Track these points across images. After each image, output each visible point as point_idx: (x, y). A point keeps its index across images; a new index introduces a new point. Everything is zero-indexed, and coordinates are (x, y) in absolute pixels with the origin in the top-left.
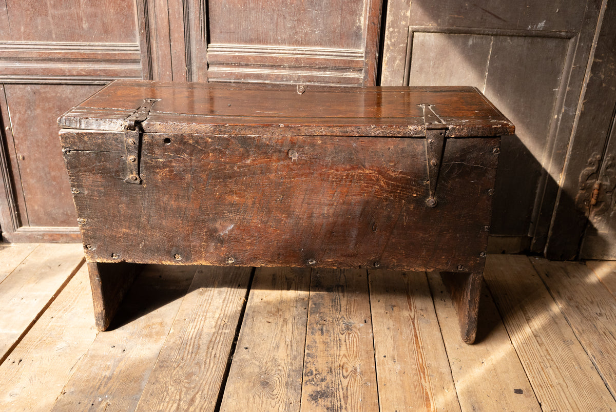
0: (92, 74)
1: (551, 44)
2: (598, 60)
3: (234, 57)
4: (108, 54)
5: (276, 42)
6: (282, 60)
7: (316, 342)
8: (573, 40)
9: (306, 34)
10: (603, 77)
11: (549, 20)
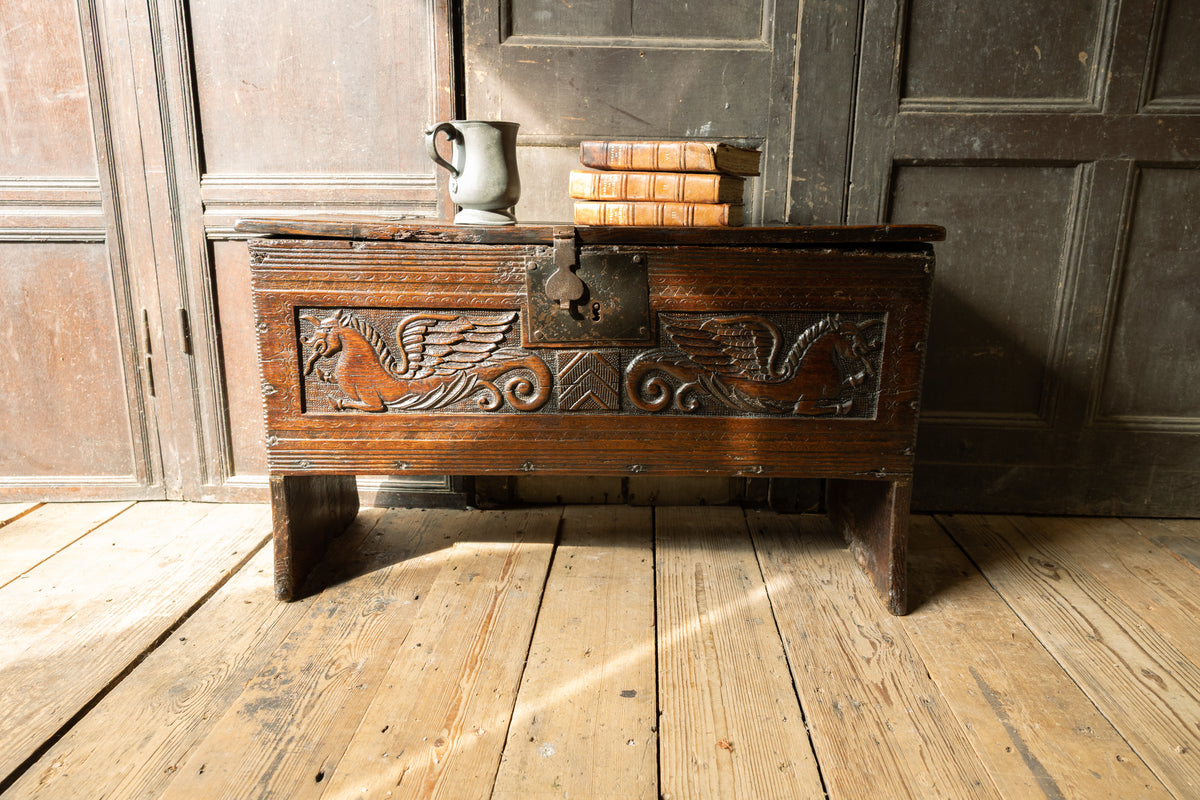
0: (25, 224)
2: (798, 179)
3: (242, 192)
4: (50, 193)
5: (304, 168)
6: (314, 193)
7: (311, 627)
9: (348, 153)
11: (715, 121)
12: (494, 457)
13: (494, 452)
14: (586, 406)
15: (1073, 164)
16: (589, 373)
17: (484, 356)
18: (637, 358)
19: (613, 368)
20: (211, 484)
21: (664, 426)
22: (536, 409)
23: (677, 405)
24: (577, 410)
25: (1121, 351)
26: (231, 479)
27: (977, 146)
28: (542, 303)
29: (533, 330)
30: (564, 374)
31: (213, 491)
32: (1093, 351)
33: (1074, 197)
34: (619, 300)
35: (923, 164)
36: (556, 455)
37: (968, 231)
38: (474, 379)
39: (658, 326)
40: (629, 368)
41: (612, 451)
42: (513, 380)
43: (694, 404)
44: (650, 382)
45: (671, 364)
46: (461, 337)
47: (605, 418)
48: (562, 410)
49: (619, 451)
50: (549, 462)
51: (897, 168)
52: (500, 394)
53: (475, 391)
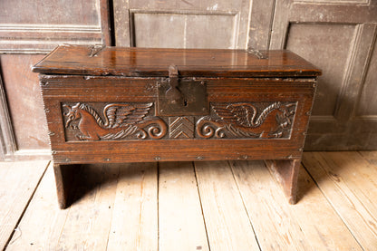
1: (224, 19)
2: (252, 29)
3: (11, 33)
5: (40, 22)
6: (45, 34)
8: (236, 16)
9: (60, 16)
10: (256, 39)
11: (220, 4)
12: (144, 156)
13: (144, 154)
14: (181, 137)
15: (356, 24)
16: (182, 125)
17: (140, 120)
18: (201, 119)
19: (192, 123)
20: (8, 154)
21: (211, 143)
22: (161, 138)
23: (216, 135)
24: (177, 138)
25: (364, 93)
26: (17, 152)
27: (321, 17)
28: (164, 100)
29: (160, 110)
30: (173, 125)
31: (10, 157)
32: (355, 94)
33: (354, 37)
34: (195, 98)
35: (300, 23)
36: (169, 154)
37: (315, 50)
38: (136, 128)
39: (210, 107)
40: (198, 122)
41: (190, 152)
42: (152, 128)
43: (223, 135)
44: (206, 128)
45: (215, 121)
46: (131, 113)
47: (188, 141)
48: (171, 138)
49: (193, 152)
50: (166, 157)
51: (290, 24)
52: (147, 133)
53: (136, 132)
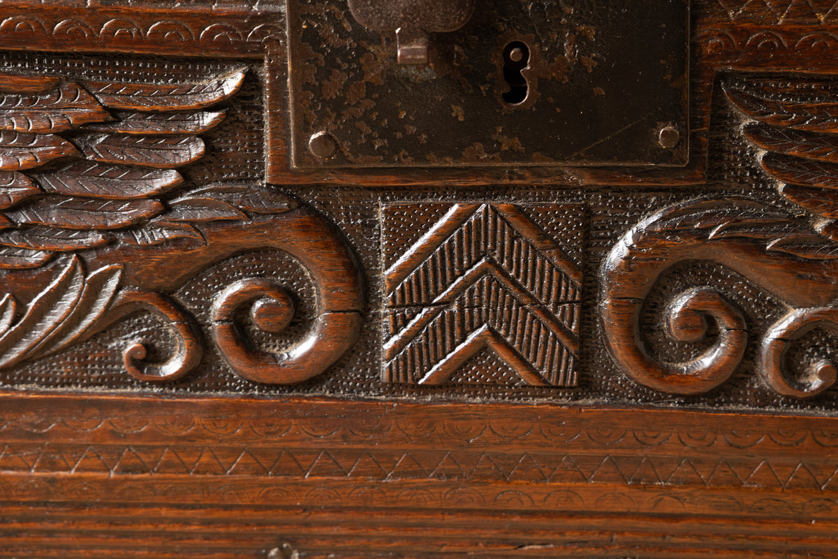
12: (176, 528)
13: (173, 513)
14: (472, 375)
16: (483, 271)
17: (143, 212)
18: (643, 224)
19: (562, 255)
21: (721, 441)
22: (311, 383)
23: (767, 375)
24: (445, 384)
28: (336, 41)
29: (305, 128)
30: (403, 271)
34: (592, 34)
36: (374, 526)
38: (113, 284)
39: (722, 121)
40: (618, 253)
41: (549, 514)
42: (236, 287)
43: (822, 374)
44: (679, 304)
45: (755, 248)
46: (67, 148)
47: (532, 415)
48: (394, 386)
49: (572, 515)
50: (349, 544)
52: (196, 330)
53: (115, 321)
